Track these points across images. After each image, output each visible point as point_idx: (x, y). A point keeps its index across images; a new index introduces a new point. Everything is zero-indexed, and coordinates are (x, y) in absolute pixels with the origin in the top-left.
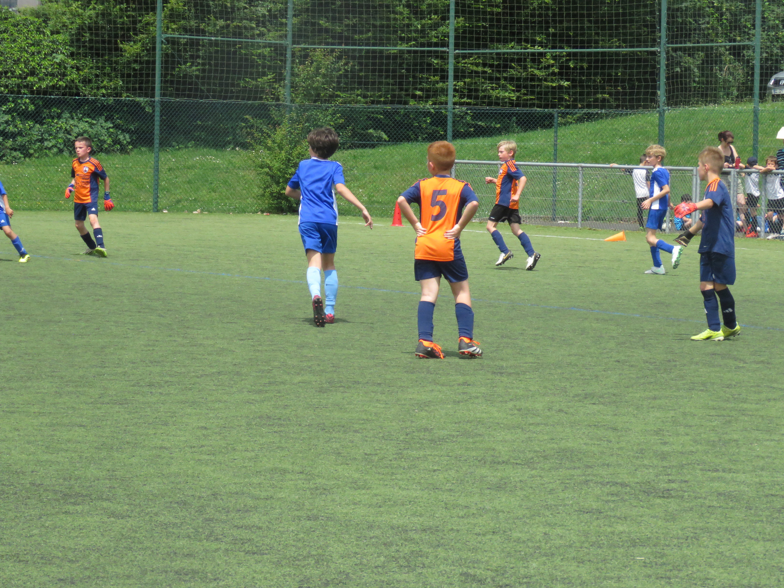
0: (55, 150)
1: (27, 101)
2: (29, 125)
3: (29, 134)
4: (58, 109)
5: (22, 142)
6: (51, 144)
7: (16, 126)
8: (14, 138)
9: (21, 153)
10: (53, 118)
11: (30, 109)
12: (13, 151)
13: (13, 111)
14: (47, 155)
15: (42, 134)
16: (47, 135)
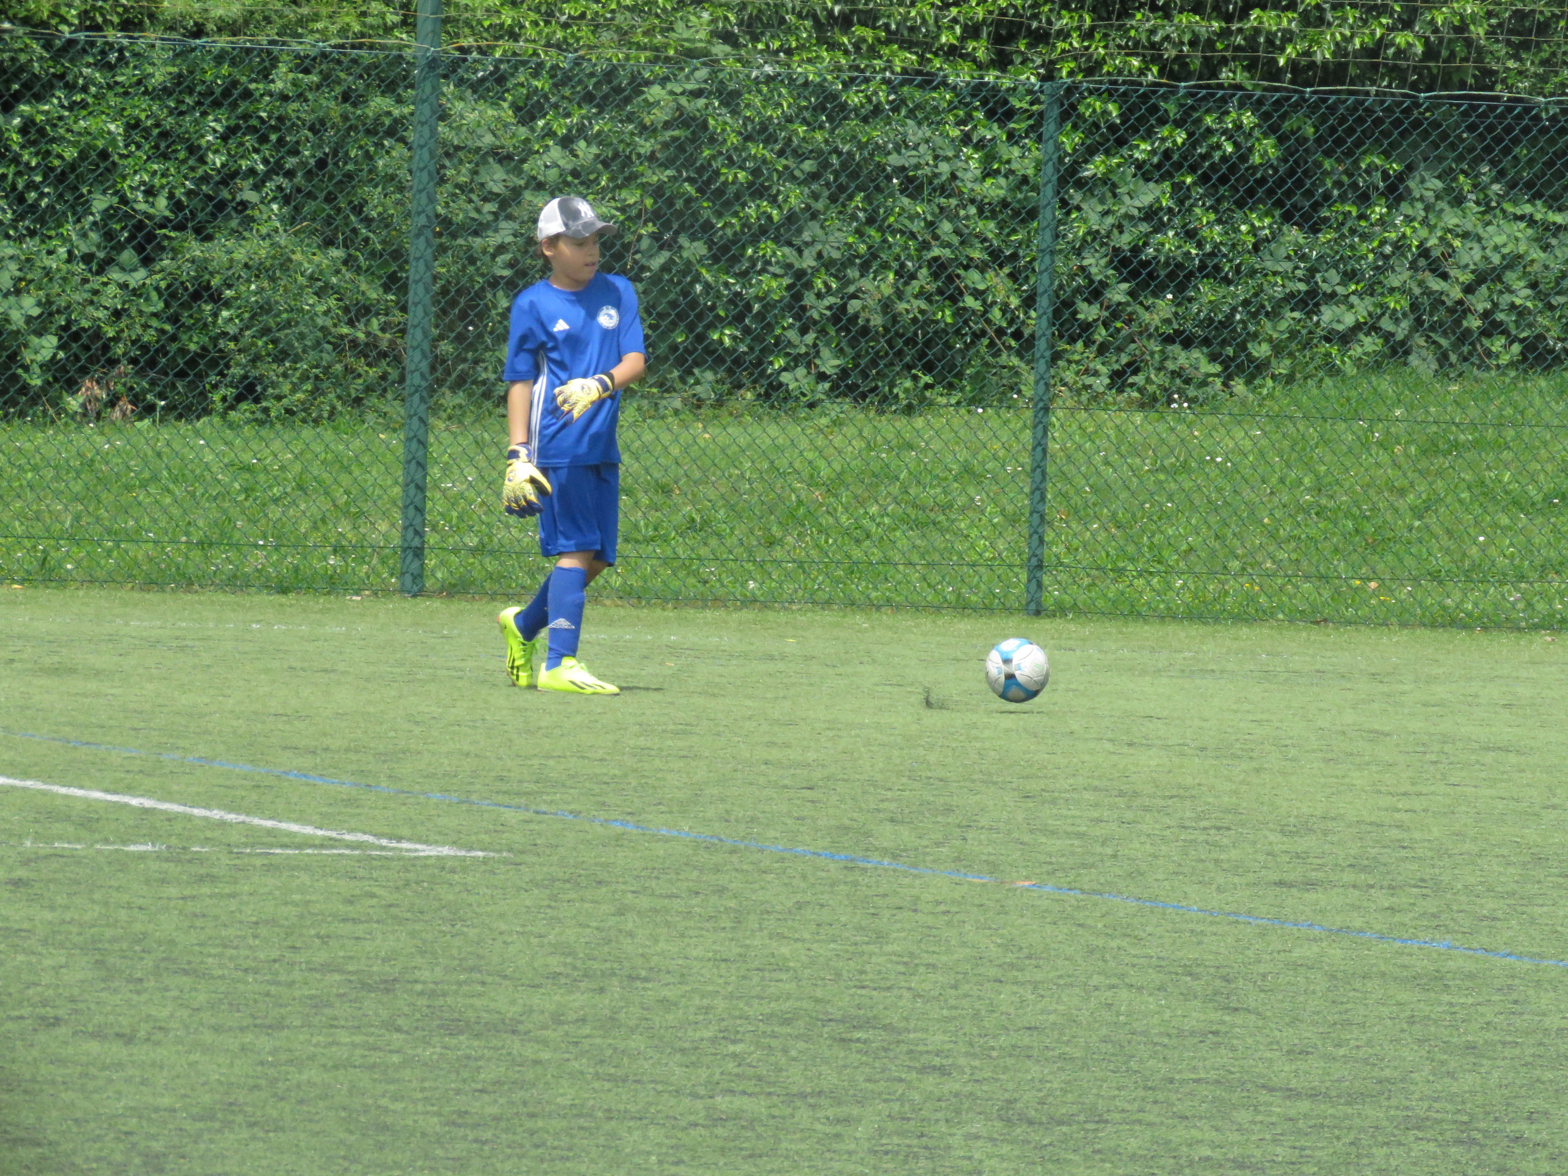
0: (1370, 344)
1: (1248, 119)
2: (1253, 231)
3: (1252, 273)
4: (1387, 154)
5: (1214, 306)
6: (1349, 320)
7: (1191, 235)
8: (1180, 289)
9: (1213, 358)
10: (1364, 199)
11: (1256, 159)
12: (1175, 349)
13: (1178, 166)
14: (1333, 371)
15: (1312, 271)
16: (1334, 276)
